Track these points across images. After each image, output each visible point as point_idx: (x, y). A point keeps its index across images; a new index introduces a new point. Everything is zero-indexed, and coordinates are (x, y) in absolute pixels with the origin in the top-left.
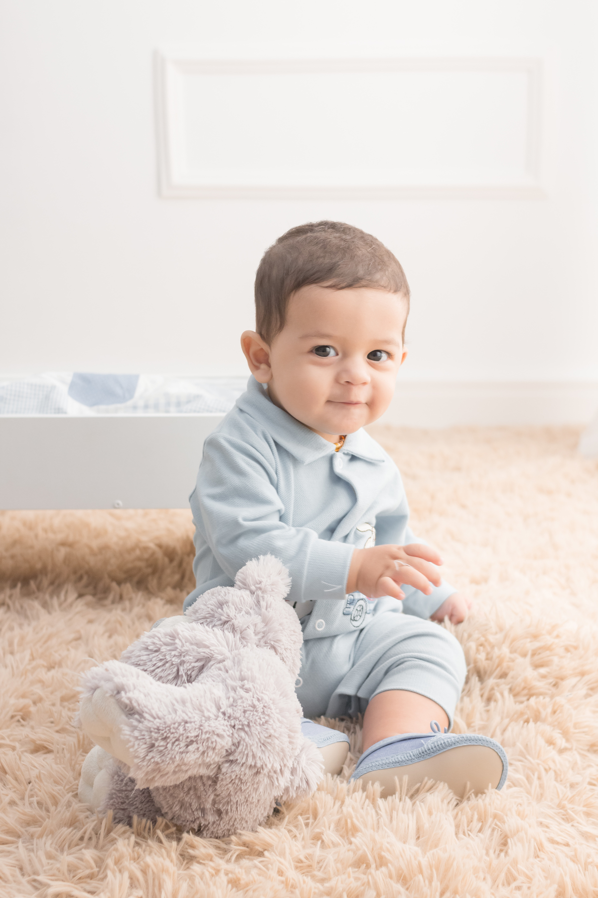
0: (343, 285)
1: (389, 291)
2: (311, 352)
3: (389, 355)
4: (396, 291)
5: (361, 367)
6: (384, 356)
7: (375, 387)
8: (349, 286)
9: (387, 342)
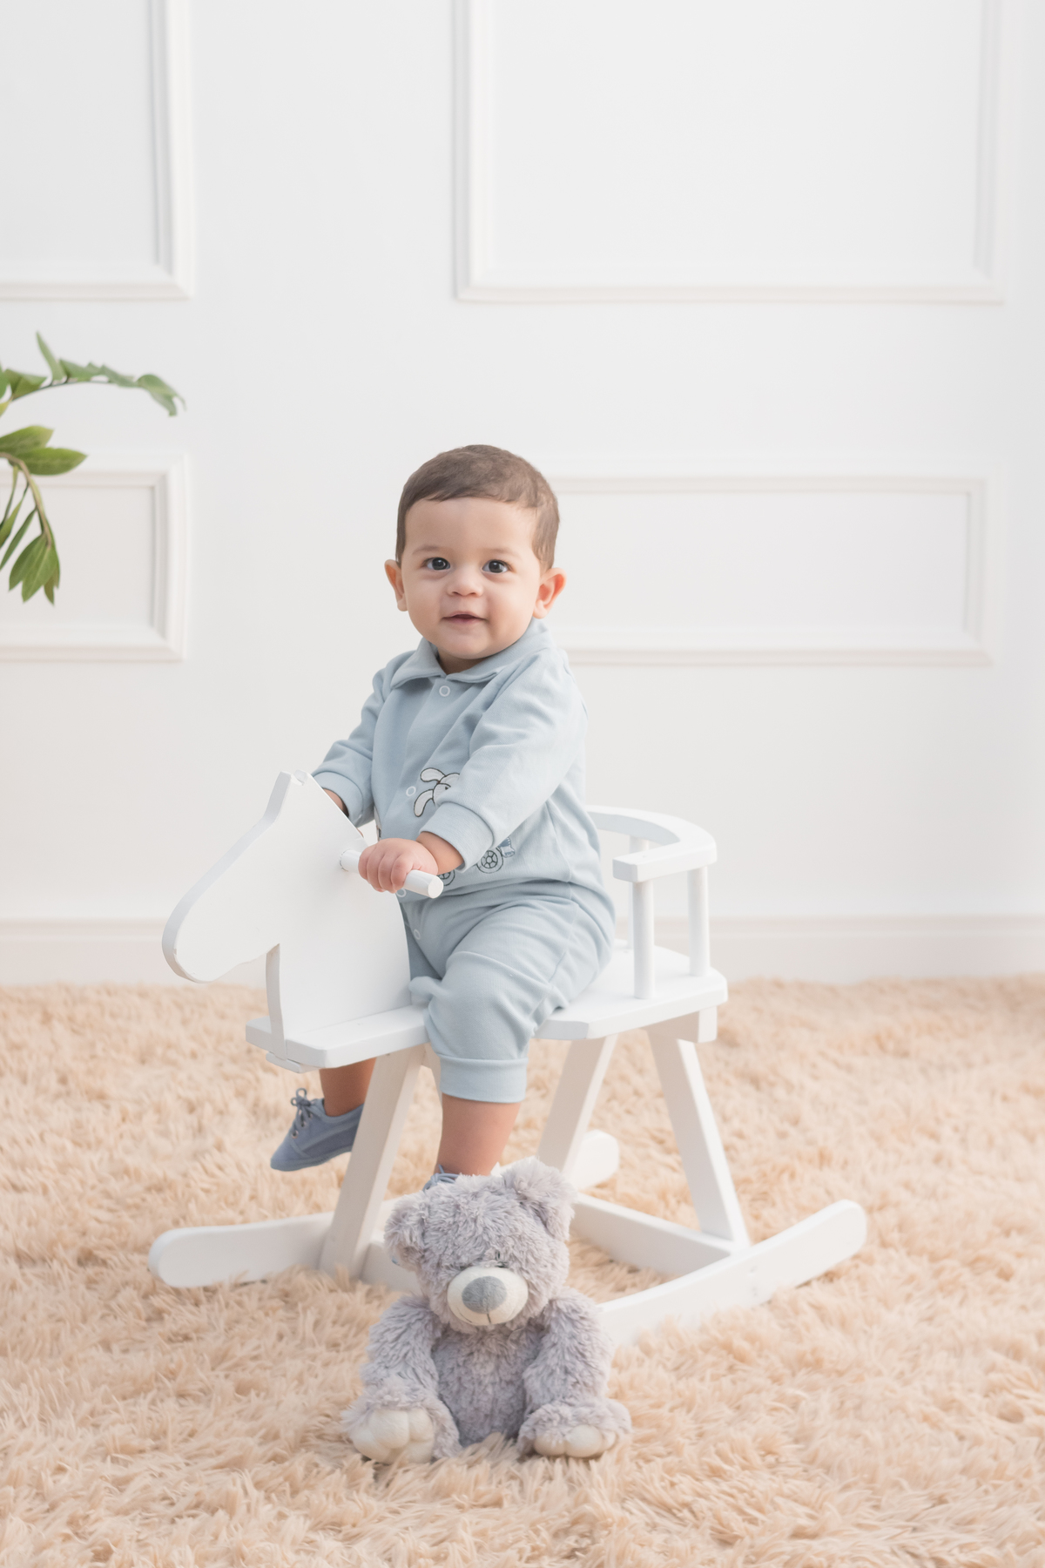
0: (447, 496)
1: (500, 500)
2: (424, 565)
3: (510, 568)
4: (509, 501)
5: (472, 578)
6: (505, 569)
7: (490, 600)
8: (454, 496)
9: (500, 551)
